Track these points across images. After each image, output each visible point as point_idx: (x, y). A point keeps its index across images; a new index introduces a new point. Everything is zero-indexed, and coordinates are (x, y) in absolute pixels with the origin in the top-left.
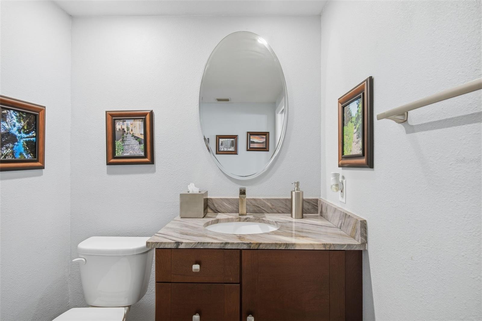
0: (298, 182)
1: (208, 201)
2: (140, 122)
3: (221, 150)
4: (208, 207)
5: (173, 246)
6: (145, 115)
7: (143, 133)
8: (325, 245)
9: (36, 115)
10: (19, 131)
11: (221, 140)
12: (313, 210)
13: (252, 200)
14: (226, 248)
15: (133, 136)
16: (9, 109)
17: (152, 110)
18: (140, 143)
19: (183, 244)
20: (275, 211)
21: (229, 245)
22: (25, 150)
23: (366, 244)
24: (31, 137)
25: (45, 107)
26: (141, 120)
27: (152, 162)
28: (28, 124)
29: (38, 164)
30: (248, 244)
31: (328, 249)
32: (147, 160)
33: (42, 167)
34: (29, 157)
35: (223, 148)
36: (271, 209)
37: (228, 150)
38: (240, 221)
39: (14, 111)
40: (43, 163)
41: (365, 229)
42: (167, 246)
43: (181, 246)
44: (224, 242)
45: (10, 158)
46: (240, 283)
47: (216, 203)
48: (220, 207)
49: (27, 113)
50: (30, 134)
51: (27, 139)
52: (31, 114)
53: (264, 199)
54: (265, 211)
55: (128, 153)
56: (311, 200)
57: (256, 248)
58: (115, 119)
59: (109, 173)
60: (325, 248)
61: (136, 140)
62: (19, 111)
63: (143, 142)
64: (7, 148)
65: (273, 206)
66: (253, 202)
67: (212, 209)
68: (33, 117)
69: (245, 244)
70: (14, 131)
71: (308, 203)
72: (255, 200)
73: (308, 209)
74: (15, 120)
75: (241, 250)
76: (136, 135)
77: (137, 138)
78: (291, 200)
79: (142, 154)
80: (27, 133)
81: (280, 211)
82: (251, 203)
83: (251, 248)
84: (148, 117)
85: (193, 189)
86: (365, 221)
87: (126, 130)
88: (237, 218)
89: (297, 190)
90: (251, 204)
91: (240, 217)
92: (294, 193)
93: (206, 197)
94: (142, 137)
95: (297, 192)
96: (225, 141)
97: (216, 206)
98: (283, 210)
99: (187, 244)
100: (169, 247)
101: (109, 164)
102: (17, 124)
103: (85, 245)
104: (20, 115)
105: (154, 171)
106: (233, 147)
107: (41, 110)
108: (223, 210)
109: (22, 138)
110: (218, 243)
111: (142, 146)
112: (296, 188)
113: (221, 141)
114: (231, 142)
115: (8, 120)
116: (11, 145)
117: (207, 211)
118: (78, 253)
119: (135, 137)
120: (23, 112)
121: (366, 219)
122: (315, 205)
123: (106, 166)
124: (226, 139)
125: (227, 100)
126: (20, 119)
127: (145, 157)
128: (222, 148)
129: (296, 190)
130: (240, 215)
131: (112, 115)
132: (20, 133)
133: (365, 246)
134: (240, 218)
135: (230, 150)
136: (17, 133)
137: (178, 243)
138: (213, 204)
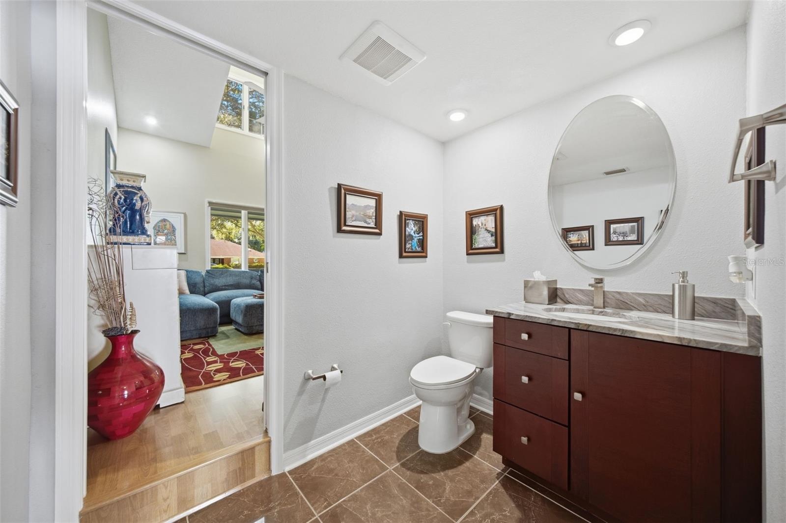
0: (684, 272)
1: (558, 291)
2: (492, 217)
3: (614, 240)
4: (558, 297)
5: (506, 316)
6: (496, 210)
7: (494, 226)
8: (680, 339)
9: (423, 221)
10: (414, 232)
11: (613, 226)
12: (723, 313)
13: (615, 294)
14: (553, 324)
15: (486, 230)
16: (410, 220)
17: (502, 205)
18: (492, 236)
19: (514, 315)
20: (651, 309)
21: (556, 322)
22: (417, 245)
23: (761, 348)
24: (420, 236)
25: (427, 215)
26: (492, 215)
27: (502, 252)
28: (419, 228)
29: (424, 254)
30: (576, 323)
31: (686, 344)
32: (497, 250)
33: (426, 257)
34: (419, 249)
35: (617, 237)
36: (644, 306)
37: (626, 239)
38: (593, 314)
39: (412, 220)
40: (427, 254)
41: (757, 328)
42: (501, 315)
43: (512, 317)
44: (551, 318)
45: (411, 250)
46: (569, 360)
47: (568, 294)
48: (572, 298)
49: (418, 221)
50: (420, 235)
51: (418, 238)
52: (420, 221)
53: (633, 293)
54: (635, 307)
55: (482, 244)
56: (721, 299)
57: (585, 329)
58: (472, 217)
59: (468, 262)
60: (681, 342)
61: (489, 233)
62: (414, 220)
63: (494, 234)
64: (409, 244)
65: (648, 302)
66: (618, 296)
67: (561, 299)
68: (421, 223)
69: (572, 323)
70: (412, 233)
71: (715, 303)
72: (619, 293)
73: (714, 312)
74: (412, 226)
75: (570, 329)
76: (488, 229)
77: (489, 231)
78: (673, 296)
79: (494, 245)
80: (418, 234)
81: (660, 310)
82: (613, 296)
83: (580, 328)
84: (498, 211)
85: (538, 276)
86: (759, 317)
87: (480, 225)
88: (590, 310)
89: (683, 282)
90: (613, 298)
91: (594, 309)
92: (677, 286)
93: (555, 287)
94: (493, 230)
95: (683, 285)
96: (620, 226)
97: (567, 296)
98: (664, 309)
99: (517, 315)
100: (503, 316)
101: (468, 254)
102: (414, 228)
103: (453, 314)
104: (415, 223)
105: (504, 260)
106: (634, 235)
107: (425, 217)
108: (575, 302)
109: (416, 237)
110: (546, 319)
111: (493, 238)
112: (681, 280)
113: (613, 228)
114: (630, 227)
115: (409, 226)
116: (411, 242)
117: (557, 300)
118: (446, 318)
119: (488, 230)
120: (416, 220)
121: (761, 315)
122: (728, 307)
123: (466, 256)
124: (622, 225)
125: (623, 171)
126: (414, 225)
127: (496, 247)
128: (614, 238)
129: (680, 282)
130: (595, 308)
131: (470, 214)
132: (415, 234)
133: (759, 350)
134: (593, 311)
135: (629, 238)
136: (413, 234)
137: (510, 314)
138: (564, 294)
